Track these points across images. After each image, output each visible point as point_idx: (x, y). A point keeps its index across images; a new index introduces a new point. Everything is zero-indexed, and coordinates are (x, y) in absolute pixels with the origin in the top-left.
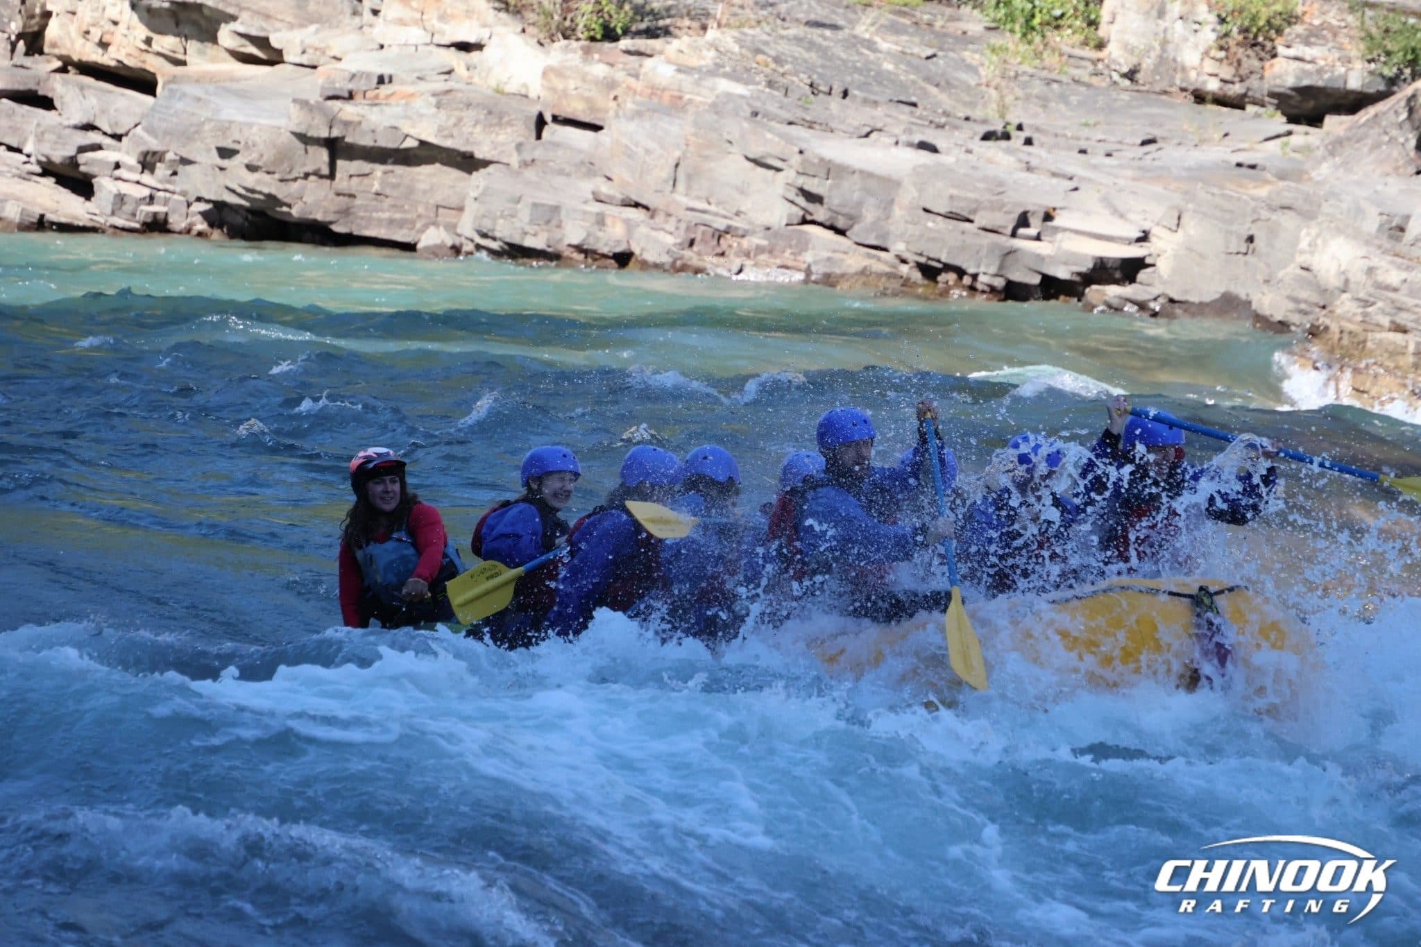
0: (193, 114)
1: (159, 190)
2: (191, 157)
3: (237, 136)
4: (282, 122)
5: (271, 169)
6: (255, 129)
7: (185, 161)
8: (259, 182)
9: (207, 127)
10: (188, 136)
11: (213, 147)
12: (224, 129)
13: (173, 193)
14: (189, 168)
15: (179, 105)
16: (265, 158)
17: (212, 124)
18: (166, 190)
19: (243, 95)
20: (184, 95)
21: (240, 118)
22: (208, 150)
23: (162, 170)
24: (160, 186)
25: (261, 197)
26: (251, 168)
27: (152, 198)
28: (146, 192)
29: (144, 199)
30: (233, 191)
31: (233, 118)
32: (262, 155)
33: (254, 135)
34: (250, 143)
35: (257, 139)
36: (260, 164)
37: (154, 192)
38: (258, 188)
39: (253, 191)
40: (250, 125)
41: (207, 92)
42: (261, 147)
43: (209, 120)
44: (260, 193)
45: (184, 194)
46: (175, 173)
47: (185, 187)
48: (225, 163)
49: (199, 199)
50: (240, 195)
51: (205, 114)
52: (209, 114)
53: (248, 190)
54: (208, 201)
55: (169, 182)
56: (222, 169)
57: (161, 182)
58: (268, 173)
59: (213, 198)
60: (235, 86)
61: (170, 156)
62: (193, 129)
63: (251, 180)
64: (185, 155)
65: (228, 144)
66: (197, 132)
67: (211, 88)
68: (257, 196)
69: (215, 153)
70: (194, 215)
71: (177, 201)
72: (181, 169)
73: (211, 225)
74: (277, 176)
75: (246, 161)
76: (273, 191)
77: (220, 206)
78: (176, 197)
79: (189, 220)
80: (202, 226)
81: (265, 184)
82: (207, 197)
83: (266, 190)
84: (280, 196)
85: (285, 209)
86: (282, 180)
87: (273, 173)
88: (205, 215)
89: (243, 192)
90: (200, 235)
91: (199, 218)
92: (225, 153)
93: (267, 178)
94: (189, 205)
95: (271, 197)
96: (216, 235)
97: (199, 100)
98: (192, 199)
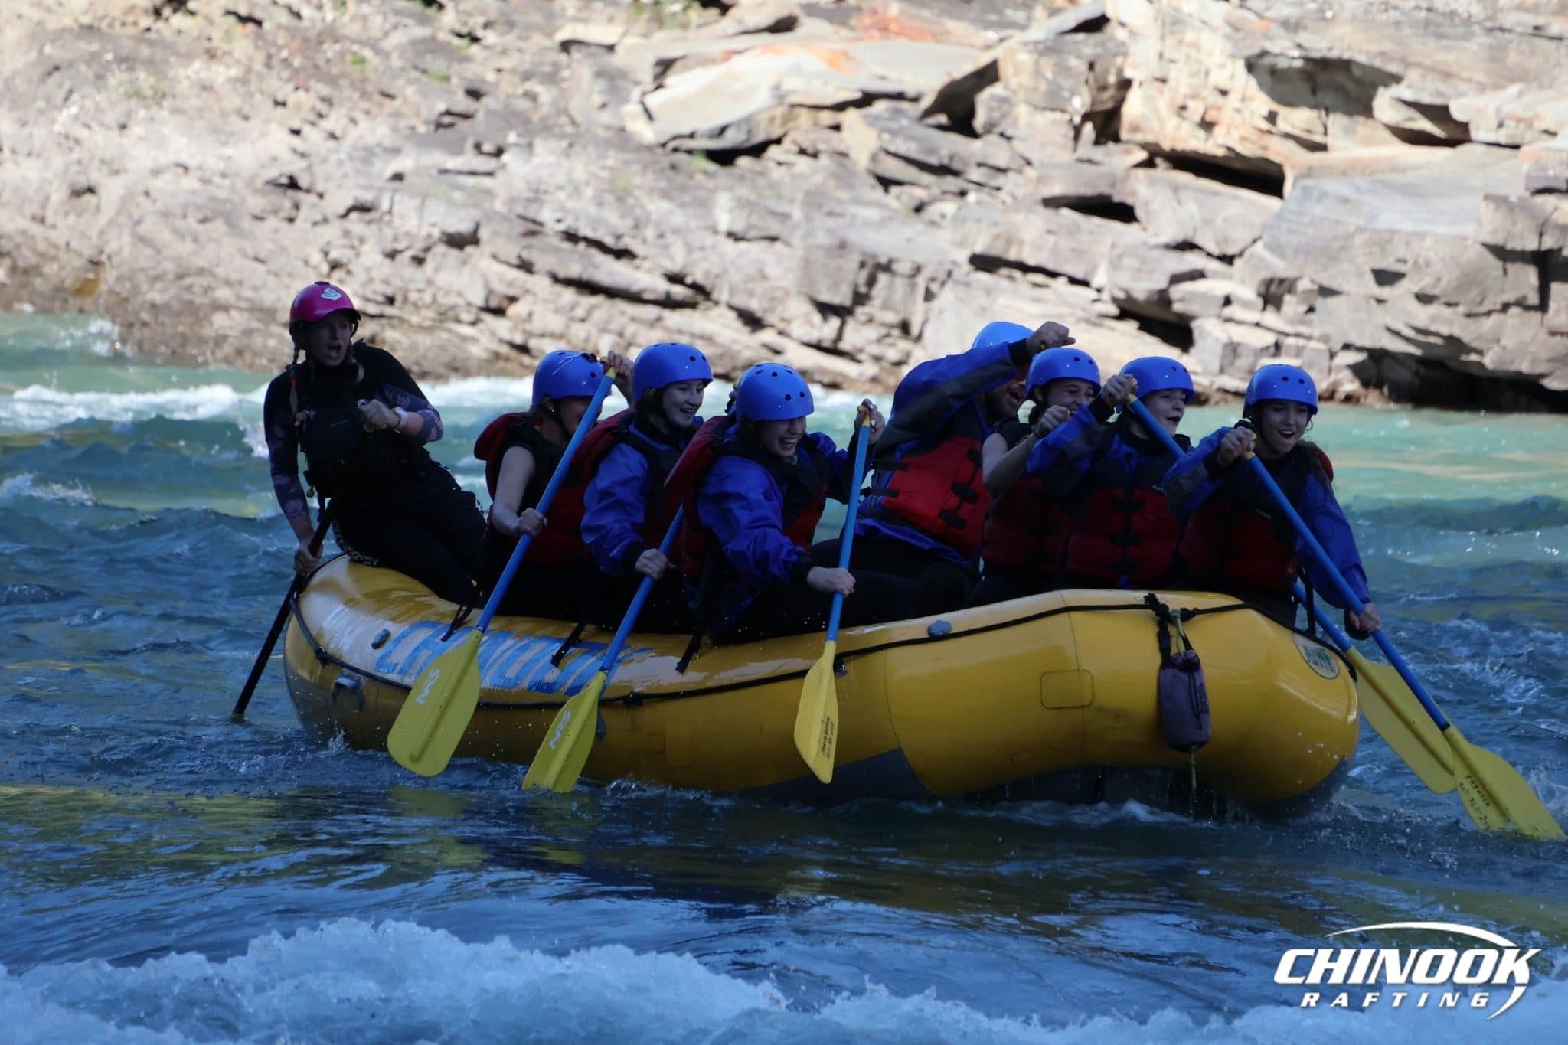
0: (1338, 222)
1: (1287, 335)
2: (1334, 285)
3: (1402, 253)
4: (1469, 229)
5: (1453, 300)
6: (1428, 242)
7: (1326, 292)
8: (1434, 318)
9: (1359, 240)
10: (1331, 253)
11: (1367, 269)
12: (1383, 240)
13: (1309, 338)
14: (1331, 301)
15: (1318, 210)
16: (1444, 282)
17: (1367, 235)
18: (1298, 335)
19: (1413, 191)
20: (1323, 196)
21: (1407, 226)
22: (1360, 274)
23: (1292, 305)
24: (1289, 329)
25: (1438, 341)
26: (1424, 298)
27: (1277, 347)
28: (1270, 339)
29: (1267, 348)
30: (1396, 334)
31: (1397, 226)
32: (1439, 280)
33: (1427, 250)
34: (1421, 261)
35: (1432, 255)
36: (1436, 292)
37: (1282, 338)
38: (1434, 328)
39: (1425, 332)
40: (1421, 236)
41: (1358, 189)
42: (1438, 267)
43: (1360, 230)
44: (1437, 334)
45: (1325, 339)
46: (1311, 310)
47: (1328, 329)
48: (1385, 292)
49: (1347, 347)
50: (1407, 339)
51: (1353, 221)
52: (1362, 222)
53: (1419, 331)
54: (1360, 349)
55: (1302, 322)
56: (1380, 301)
57: (1291, 322)
58: (1449, 305)
59: (1368, 343)
60: (1400, 179)
61: (1304, 285)
62: (1337, 245)
63: (1423, 315)
64: (1326, 283)
65: (1389, 264)
66: (1343, 248)
67: (1363, 183)
68: (1432, 340)
69: (1370, 278)
70: (1339, 369)
71: (1317, 351)
72: (1320, 303)
73: (1365, 384)
74: (1461, 309)
75: (1416, 289)
76: (1456, 331)
77: (1377, 356)
78: (1313, 344)
79: (1333, 377)
80: (1351, 386)
81: (1444, 321)
82: (1359, 343)
83: (1445, 331)
84: (1466, 338)
85: (1474, 357)
86: (1469, 315)
87: (1456, 305)
88: (1356, 370)
89: (1411, 334)
90: (1349, 399)
91: (1347, 374)
92: (1385, 278)
93: (1447, 312)
94: (1332, 355)
95: (1452, 340)
96: (1373, 397)
97: (1345, 201)
98: (1337, 346)
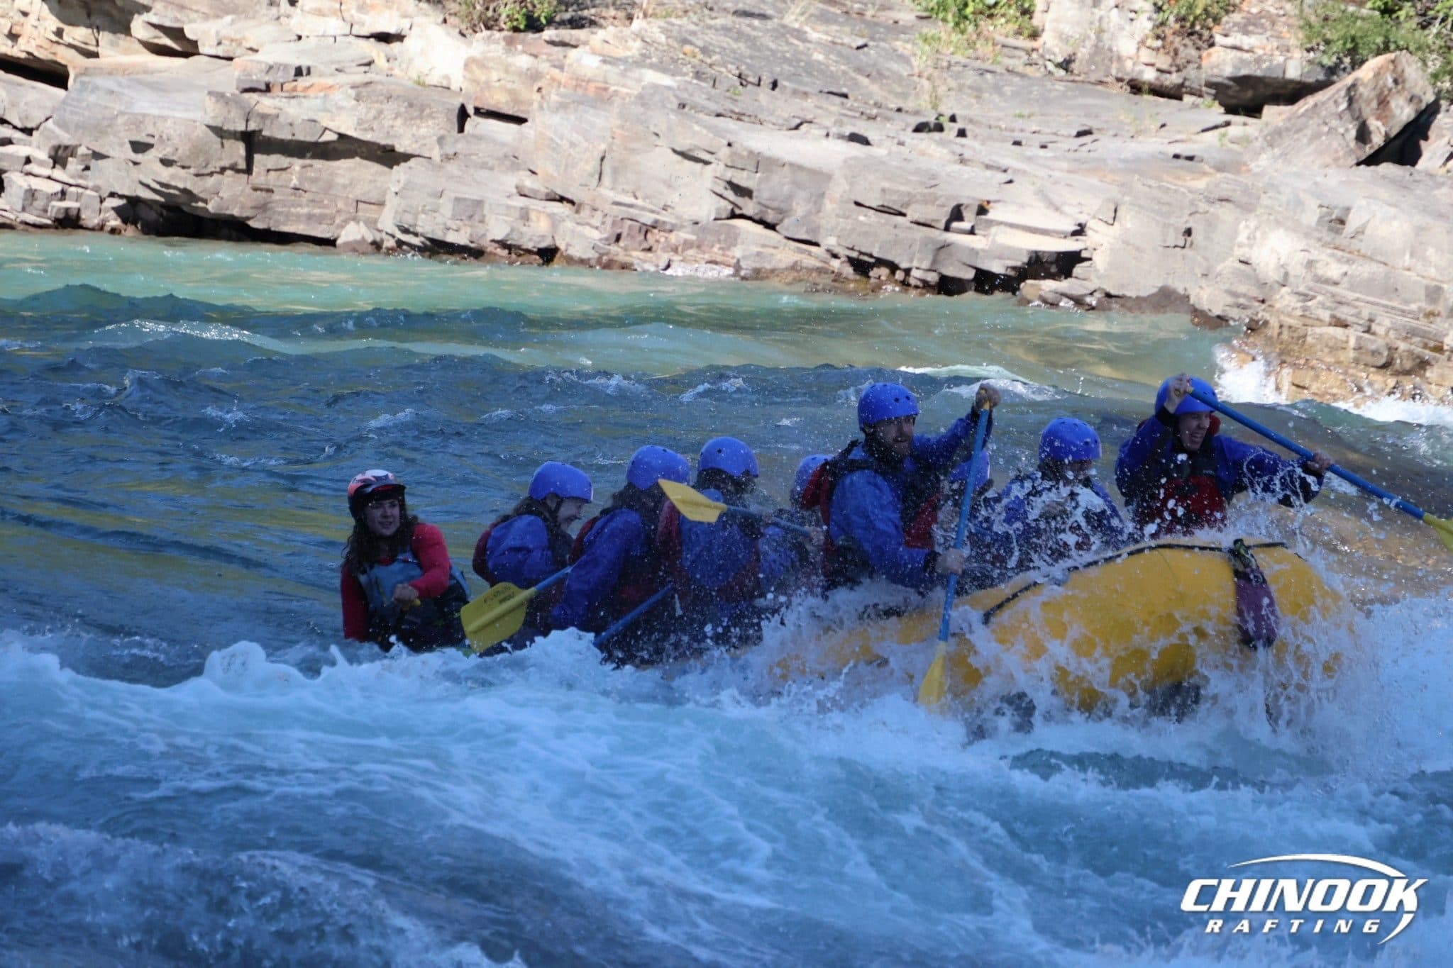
0: (106, 107)
1: (71, 185)
2: (103, 151)
3: (151, 130)
4: (197, 115)
5: (186, 164)
6: (169, 123)
7: (98, 156)
8: (173, 177)
9: (120, 120)
10: (100, 130)
11: (127, 141)
12: (138, 122)
13: (86, 188)
14: (101, 163)
15: (92, 98)
16: (180, 151)
17: (126, 117)
18: (78, 186)
19: (159, 88)
20: (96, 89)
21: (155, 111)
22: (122, 145)
23: (73, 164)
24: (72, 181)
25: (176, 192)
26: (166, 162)
27: (63, 193)
28: (57, 187)
29: (56, 194)
30: (148, 186)
31: (148, 111)
32: (176, 150)
33: (168, 128)
34: (165, 137)
35: (172, 132)
36: (175, 158)
37: (66, 187)
38: (173, 183)
39: (167, 186)
40: (165, 119)
41: (120, 85)
42: (176, 141)
43: (122, 113)
44: (175, 188)
45: (97, 189)
46: (87, 168)
47: (99, 182)
48: (138, 157)
49: (112, 195)
50: (154, 191)
51: (118, 107)
52: (123, 108)
53: (162, 185)
54: (121, 197)
55: (81, 177)
56: (135, 163)
57: (72, 177)
58: (183, 167)
59: (126, 193)
60: (149, 78)
61: (82, 150)
62: (105, 123)
63: (166, 174)
64: (97, 149)
65: (142, 138)
66: (109, 126)
67: (124, 80)
68: (172, 191)
69: (128, 146)
70: (107, 210)
71: (90, 196)
72: (93, 163)
73: (125, 221)
74: (192, 171)
75: (161, 156)
76: (189, 187)
77: (134, 202)
78: (88, 192)
79: (102, 216)
80: (115, 222)
81: (179, 179)
82: (120, 192)
83: (181, 185)
84: (195, 191)
85: (201, 204)
86: (197, 175)
87: (189, 167)
88: (118, 210)
89: (157, 187)
90: (113, 231)
91: (112, 213)
92: (139, 147)
93: (182, 172)
94: (102, 201)
95: (186, 191)
96: (130, 231)
97: (112, 92)
98: (105, 195)
